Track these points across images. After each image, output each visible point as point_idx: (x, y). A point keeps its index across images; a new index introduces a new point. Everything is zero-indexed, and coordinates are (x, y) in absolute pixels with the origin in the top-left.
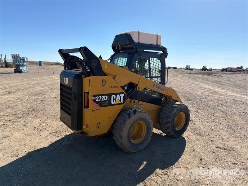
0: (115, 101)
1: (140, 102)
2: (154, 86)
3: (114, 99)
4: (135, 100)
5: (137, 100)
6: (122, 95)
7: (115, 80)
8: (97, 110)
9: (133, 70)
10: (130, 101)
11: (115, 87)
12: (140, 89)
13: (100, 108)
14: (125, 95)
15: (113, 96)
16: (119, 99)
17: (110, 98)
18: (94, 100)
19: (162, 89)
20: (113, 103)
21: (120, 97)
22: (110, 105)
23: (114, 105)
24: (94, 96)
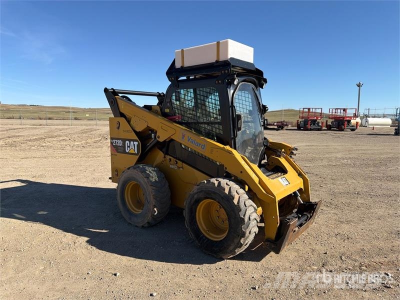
1: (180, 163)
2: (183, 138)
3: (128, 147)
4: (170, 157)
5: (174, 158)
6: (136, 143)
7: (131, 123)
8: (115, 155)
9: (167, 111)
10: (165, 157)
11: (128, 131)
12: (161, 140)
13: (116, 153)
14: (139, 143)
15: (127, 142)
16: (133, 147)
17: (124, 144)
18: (112, 143)
19: (200, 146)
20: (127, 151)
21: (134, 145)
22: (124, 152)
23: (128, 153)
24: (112, 139)
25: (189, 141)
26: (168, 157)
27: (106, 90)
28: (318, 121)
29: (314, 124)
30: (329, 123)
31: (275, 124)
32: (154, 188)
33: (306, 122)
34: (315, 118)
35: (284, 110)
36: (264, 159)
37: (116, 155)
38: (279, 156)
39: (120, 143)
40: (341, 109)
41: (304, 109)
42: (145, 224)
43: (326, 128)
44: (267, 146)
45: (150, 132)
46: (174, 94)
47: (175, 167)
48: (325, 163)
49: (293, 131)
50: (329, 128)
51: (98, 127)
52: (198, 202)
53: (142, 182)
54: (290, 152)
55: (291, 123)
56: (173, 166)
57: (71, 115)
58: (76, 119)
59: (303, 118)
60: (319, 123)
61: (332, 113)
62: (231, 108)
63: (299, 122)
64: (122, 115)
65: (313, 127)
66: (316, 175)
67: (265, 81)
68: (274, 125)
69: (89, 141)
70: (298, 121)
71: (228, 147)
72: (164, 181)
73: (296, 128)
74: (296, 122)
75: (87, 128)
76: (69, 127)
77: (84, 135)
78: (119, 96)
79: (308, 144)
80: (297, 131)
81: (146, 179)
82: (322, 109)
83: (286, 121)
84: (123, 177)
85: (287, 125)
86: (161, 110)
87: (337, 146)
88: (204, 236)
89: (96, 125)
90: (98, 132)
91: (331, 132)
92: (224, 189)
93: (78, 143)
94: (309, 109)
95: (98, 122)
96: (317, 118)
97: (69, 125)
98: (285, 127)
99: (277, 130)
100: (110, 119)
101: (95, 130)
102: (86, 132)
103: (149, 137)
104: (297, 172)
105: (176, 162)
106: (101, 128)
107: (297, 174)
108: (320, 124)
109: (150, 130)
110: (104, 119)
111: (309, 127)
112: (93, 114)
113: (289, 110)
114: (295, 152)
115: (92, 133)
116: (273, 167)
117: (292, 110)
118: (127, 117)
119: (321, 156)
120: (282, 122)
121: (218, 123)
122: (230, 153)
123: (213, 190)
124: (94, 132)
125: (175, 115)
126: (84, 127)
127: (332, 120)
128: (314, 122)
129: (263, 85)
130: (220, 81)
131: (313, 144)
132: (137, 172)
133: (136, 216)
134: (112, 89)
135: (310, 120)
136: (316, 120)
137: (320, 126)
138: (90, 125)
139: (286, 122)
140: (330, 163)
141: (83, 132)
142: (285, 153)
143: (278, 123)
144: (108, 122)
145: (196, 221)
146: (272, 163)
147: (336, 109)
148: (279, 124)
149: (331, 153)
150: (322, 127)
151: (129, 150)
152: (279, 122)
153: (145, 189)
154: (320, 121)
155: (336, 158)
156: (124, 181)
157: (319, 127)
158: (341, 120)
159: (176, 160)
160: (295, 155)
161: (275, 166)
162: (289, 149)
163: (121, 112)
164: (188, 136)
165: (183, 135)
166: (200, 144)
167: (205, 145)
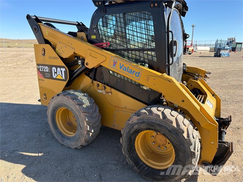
0: (56, 74)
1: (108, 88)
2: (114, 65)
3: (55, 73)
4: (98, 83)
5: (102, 83)
6: (63, 70)
7: (57, 49)
8: (42, 80)
9: (94, 37)
11: (54, 58)
12: (90, 67)
13: (44, 79)
14: (66, 69)
15: (54, 68)
16: (60, 73)
17: (51, 70)
18: (38, 69)
19: (134, 73)
20: (54, 77)
21: (61, 71)
22: (51, 78)
23: (56, 79)
24: (38, 65)
26: (96, 83)
27: (28, 17)
32: (87, 114)
37: (44, 80)
39: (47, 69)
42: (78, 147)
44: (185, 70)
45: (76, 58)
46: (101, 20)
47: (103, 92)
51: (25, 53)
52: (137, 132)
53: (74, 109)
54: (204, 75)
56: (101, 91)
57: (5, 44)
58: (9, 47)
62: (166, 34)
64: (47, 42)
69: (19, 63)
71: (165, 75)
72: (95, 107)
75: (17, 53)
76: (3, 53)
77: (15, 59)
78: (42, 23)
81: (77, 107)
84: (53, 103)
86: (87, 36)
88: (144, 163)
89: (24, 51)
90: (25, 56)
92: (172, 122)
93: (10, 65)
95: (25, 49)
97: (3, 51)
100: (35, 46)
101: (23, 55)
102: (16, 57)
103: (76, 63)
104: (211, 93)
106: (27, 53)
107: (211, 95)
109: (76, 57)
110: (29, 47)
112: (21, 43)
115: (20, 57)
118: (52, 43)
121: (151, 50)
122: (170, 81)
123: (158, 122)
124: (22, 57)
125: (102, 42)
126: (15, 53)
129: (185, 13)
132: (67, 99)
133: (69, 138)
134: (35, 16)
138: (19, 51)
141: (15, 56)
142: (201, 77)
144: (33, 49)
145: (135, 150)
146: (191, 85)
151: (56, 76)
153: (77, 116)
156: (54, 107)
159: (105, 86)
160: (209, 78)
161: (193, 88)
162: (204, 73)
163: (46, 39)
164: (120, 64)
165: (114, 62)
166: (134, 72)
167: (139, 72)
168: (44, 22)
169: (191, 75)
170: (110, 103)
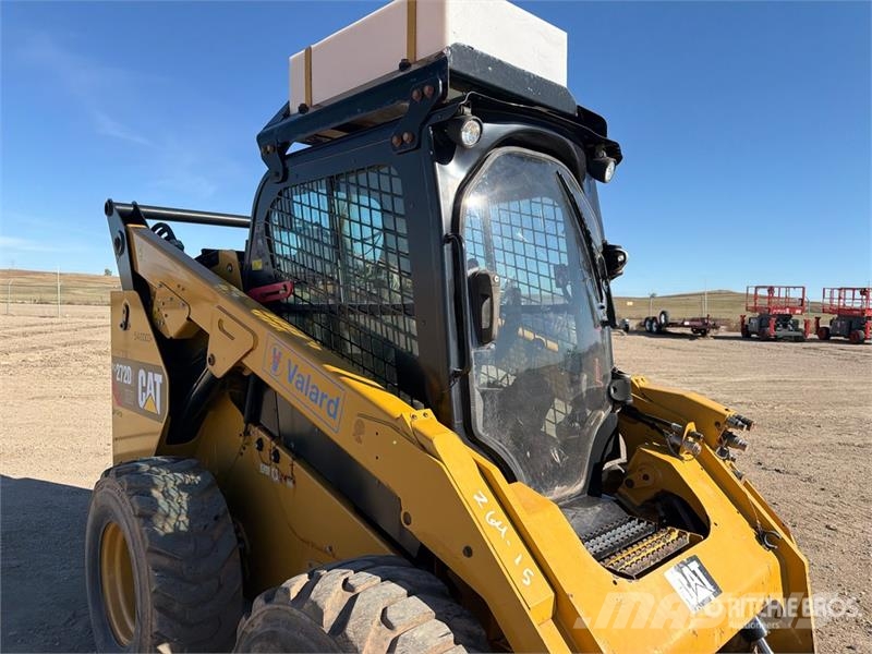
1: (286, 459)
2: (275, 367)
4: (262, 434)
5: (272, 437)
6: (159, 379)
7: (155, 307)
8: (118, 412)
9: (257, 265)
10: (247, 433)
11: (144, 338)
12: (220, 369)
14: (164, 379)
15: (142, 373)
17: (136, 380)
18: (114, 375)
19: (325, 402)
20: (142, 405)
21: (155, 385)
22: (136, 406)
24: (114, 359)
25: (291, 378)
26: (255, 433)
27: (109, 208)
28: (794, 317)
29: (785, 326)
30: (825, 322)
31: (687, 323)
33: (763, 320)
34: (787, 311)
35: (709, 293)
36: (616, 454)
37: (121, 415)
38: (675, 451)
39: (128, 375)
40: (854, 289)
41: (757, 288)
43: (816, 337)
44: (623, 404)
47: (273, 473)
48: (829, 436)
49: (732, 342)
50: (825, 335)
54: (722, 433)
55: (727, 322)
56: (267, 470)
59: (755, 309)
60: (796, 323)
61: (832, 298)
62: (447, 248)
63: (746, 319)
65: (781, 332)
66: (809, 479)
67: (614, 152)
68: (682, 325)
70: (743, 317)
71: (423, 420)
72: (216, 532)
73: (739, 334)
74: (740, 319)
78: (146, 224)
79: (772, 376)
80: (742, 342)
81: (137, 524)
82: (804, 288)
83: (712, 316)
85: (715, 327)
87: (856, 384)
91: (830, 345)
94: (771, 289)
96: (793, 309)
98: (713, 332)
99: (691, 337)
104: (754, 527)
105: (276, 454)
107: (752, 533)
108: (801, 326)
111: (773, 333)
113: (720, 293)
114: (741, 435)
116: (650, 494)
117: (729, 294)
119: (814, 414)
120: (703, 319)
121: (403, 310)
122: (424, 446)
127: (831, 317)
128: (784, 320)
129: (604, 166)
130: (406, 136)
131: (787, 377)
134: (133, 204)
135: (774, 316)
136: (790, 316)
137: (800, 330)
139: (715, 320)
140: (846, 438)
142: (697, 438)
143: (692, 320)
146: (646, 477)
147: (840, 289)
148: (695, 323)
149: (842, 403)
150: (805, 333)
151: (145, 400)
152: (697, 320)
154: (801, 319)
155: (861, 420)
157: (799, 334)
158: (855, 317)
159: (277, 448)
160: (743, 447)
161: (658, 490)
162: (717, 424)
163: (139, 276)
164: (290, 361)
165: (275, 357)
166: (324, 396)
167: (338, 399)
168: (151, 223)
169: (657, 428)
170: (291, 528)
